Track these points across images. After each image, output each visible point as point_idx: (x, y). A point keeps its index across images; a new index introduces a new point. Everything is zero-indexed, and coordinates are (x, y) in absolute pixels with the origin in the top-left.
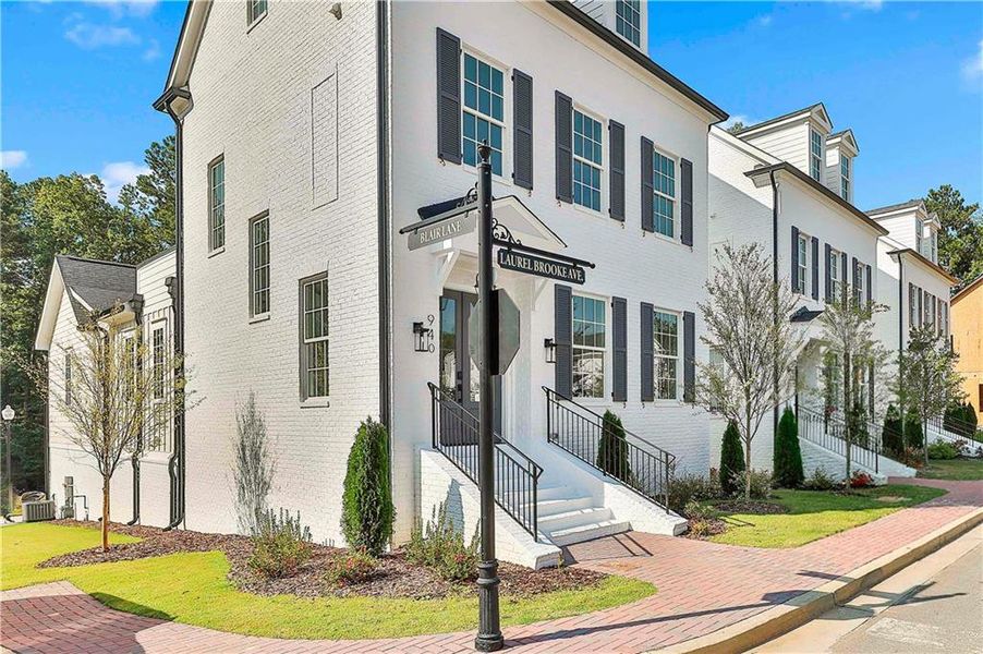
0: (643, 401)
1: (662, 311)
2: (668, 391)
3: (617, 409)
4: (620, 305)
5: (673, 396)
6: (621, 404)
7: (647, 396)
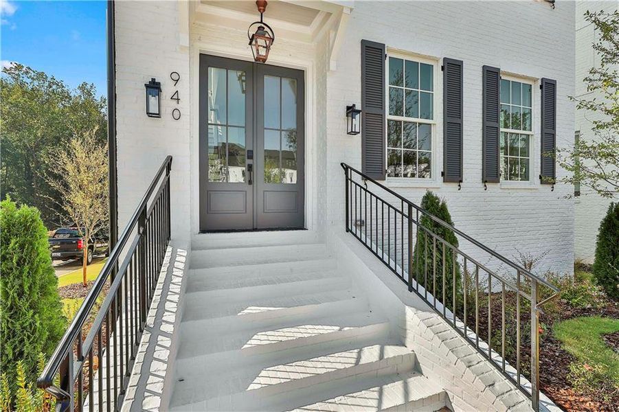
0: (484, 181)
1: (511, 79)
2: (518, 170)
3: (446, 193)
4: (453, 69)
5: (526, 177)
6: (455, 185)
7: (490, 175)
